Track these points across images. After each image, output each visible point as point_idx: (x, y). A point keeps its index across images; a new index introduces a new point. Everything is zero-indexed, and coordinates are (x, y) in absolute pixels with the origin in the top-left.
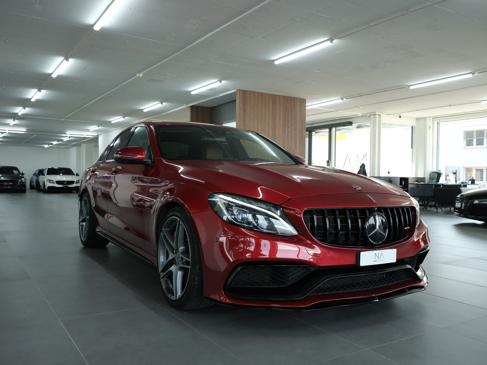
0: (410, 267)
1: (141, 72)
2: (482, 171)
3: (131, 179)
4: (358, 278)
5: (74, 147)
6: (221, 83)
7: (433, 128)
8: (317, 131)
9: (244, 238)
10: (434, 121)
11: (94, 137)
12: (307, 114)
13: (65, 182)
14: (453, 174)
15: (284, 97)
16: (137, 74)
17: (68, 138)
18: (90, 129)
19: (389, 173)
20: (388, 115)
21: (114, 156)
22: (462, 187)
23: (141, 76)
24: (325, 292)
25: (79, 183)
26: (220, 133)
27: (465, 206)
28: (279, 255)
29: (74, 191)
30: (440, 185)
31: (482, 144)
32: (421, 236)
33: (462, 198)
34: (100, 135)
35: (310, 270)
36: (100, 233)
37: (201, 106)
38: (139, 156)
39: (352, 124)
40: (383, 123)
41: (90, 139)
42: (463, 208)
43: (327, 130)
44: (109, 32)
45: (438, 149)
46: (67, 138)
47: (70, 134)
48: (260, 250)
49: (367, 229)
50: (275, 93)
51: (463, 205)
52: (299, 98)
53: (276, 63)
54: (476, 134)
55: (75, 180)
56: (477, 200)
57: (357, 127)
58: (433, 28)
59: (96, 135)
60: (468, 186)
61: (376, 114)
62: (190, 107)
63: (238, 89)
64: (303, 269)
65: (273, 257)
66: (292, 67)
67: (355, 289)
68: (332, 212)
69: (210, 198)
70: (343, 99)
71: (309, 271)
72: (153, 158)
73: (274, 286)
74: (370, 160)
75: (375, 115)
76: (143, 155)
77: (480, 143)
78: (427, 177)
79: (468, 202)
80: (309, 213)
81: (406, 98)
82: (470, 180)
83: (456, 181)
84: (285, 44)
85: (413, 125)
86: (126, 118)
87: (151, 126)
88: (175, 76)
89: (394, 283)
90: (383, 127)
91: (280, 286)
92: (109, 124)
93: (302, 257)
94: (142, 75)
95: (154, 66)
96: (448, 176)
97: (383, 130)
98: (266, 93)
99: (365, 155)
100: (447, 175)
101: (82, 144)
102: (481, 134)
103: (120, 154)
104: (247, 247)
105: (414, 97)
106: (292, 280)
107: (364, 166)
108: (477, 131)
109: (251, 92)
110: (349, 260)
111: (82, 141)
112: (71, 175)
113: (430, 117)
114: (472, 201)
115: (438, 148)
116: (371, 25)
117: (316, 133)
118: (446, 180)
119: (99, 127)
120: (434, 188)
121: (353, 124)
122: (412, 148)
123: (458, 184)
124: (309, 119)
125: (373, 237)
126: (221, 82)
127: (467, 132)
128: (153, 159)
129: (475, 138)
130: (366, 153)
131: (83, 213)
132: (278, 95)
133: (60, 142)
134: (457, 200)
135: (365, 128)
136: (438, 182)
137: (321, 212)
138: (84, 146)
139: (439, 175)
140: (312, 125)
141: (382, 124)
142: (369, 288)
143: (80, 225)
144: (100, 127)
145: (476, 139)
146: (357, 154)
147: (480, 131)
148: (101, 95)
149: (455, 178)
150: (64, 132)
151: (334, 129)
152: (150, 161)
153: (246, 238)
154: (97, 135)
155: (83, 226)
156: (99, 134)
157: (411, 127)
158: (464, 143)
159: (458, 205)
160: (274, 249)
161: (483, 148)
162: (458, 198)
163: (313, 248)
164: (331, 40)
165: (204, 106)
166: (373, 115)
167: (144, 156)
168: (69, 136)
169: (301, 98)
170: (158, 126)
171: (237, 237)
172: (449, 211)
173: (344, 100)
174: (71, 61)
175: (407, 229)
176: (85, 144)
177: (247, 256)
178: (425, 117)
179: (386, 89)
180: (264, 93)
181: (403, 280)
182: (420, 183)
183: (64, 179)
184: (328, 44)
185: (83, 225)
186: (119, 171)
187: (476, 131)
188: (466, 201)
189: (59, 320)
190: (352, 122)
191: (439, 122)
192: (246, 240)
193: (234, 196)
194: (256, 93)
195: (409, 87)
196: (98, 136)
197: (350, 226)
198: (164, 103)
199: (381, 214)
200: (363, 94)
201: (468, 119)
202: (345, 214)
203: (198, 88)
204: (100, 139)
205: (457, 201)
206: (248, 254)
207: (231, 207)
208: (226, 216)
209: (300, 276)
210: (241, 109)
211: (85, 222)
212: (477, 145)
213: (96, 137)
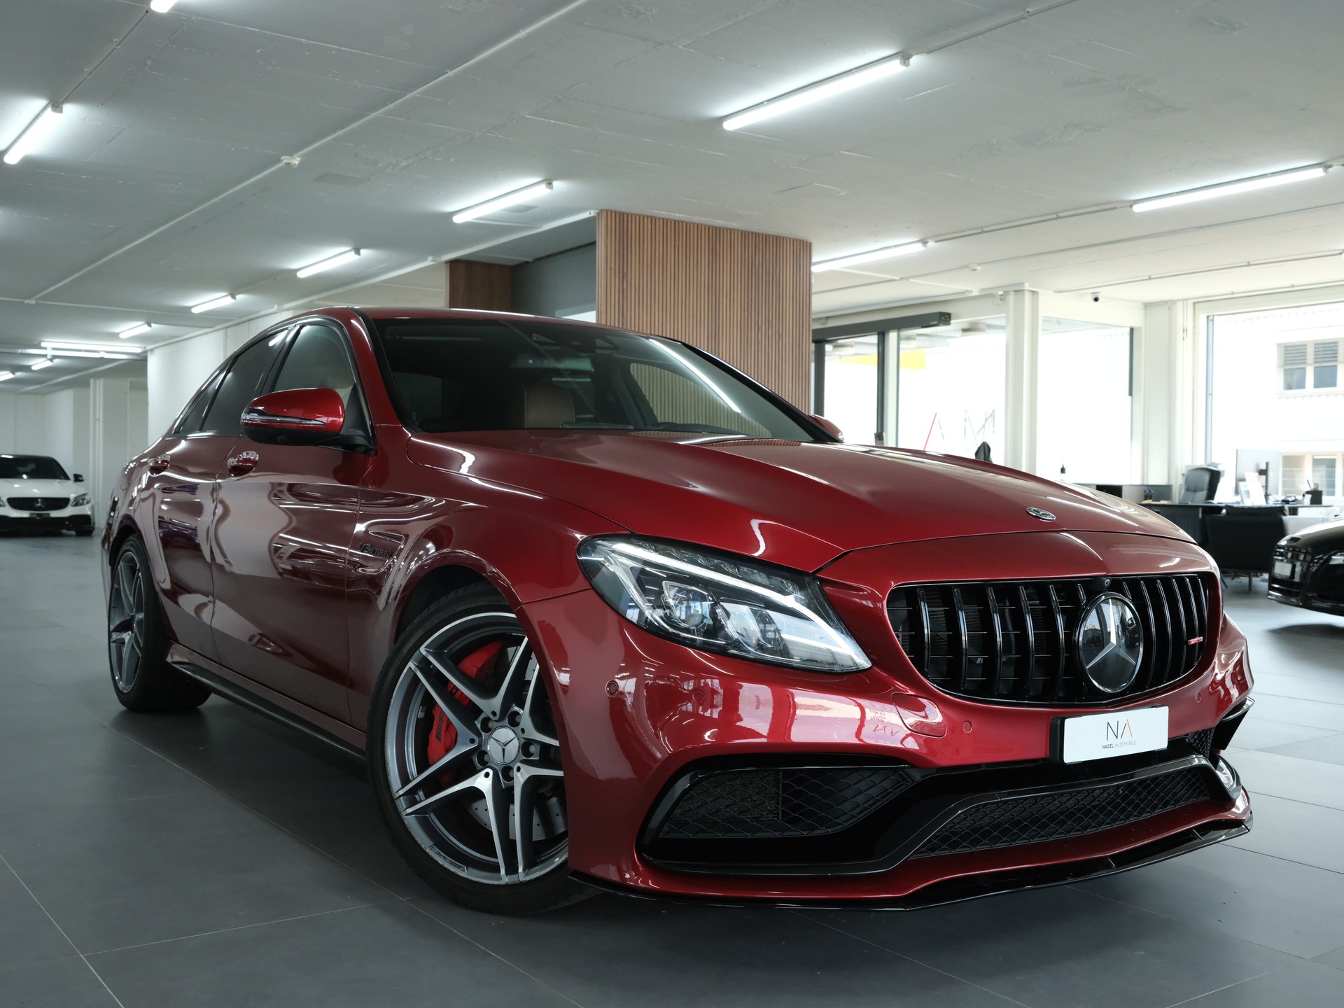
0: (1204, 762)
1: (296, 151)
2: (1331, 464)
3: (267, 492)
4: (1055, 799)
5: (68, 388)
6: (552, 188)
7: (1194, 334)
8: (840, 341)
9: (697, 679)
10: (1196, 311)
11: (132, 357)
12: (814, 290)
13: (38, 502)
14: (1257, 474)
15: (745, 234)
16: (283, 158)
17: (49, 362)
18: (119, 333)
19: (1063, 470)
20: (1059, 292)
21: (240, 418)
22: (1285, 515)
23: (297, 163)
24: (955, 849)
25: (82, 504)
26: (576, 343)
27: (1303, 575)
28: (800, 734)
29: (68, 529)
30: (1219, 509)
31: (1333, 384)
32: (1230, 668)
33: (1294, 550)
34: (152, 350)
35: (909, 780)
36: (183, 666)
37: (484, 260)
38: (324, 419)
39: (950, 320)
40: (1044, 317)
41: (116, 366)
42: (1297, 579)
43: (874, 339)
44: (199, 18)
45: (1210, 397)
46: (44, 359)
47: (54, 349)
48: (736, 718)
49: (1083, 644)
50: (718, 222)
51: (1298, 569)
52: (790, 239)
53: (729, 126)
54: (1315, 352)
55: (72, 496)
56: (1341, 555)
57: (965, 330)
58: (1216, 23)
59: (139, 351)
60: (1300, 511)
61: (1022, 291)
62: (447, 262)
63: (601, 207)
64: (889, 777)
65: (780, 740)
66: (775, 139)
67: (1026, 839)
68: (975, 594)
69: (585, 555)
70: (926, 243)
71: (907, 782)
72: (369, 423)
73: (796, 833)
74: (1006, 433)
75: (1019, 292)
76: (339, 416)
77: (1326, 379)
78: (1178, 483)
79: (1312, 561)
80: (908, 597)
81: (1118, 241)
82: (1308, 493)
83: (1267, 496)
84: (759, 66)
85: (1134, 325)
86: (240, 297)
87: (352, 321)
88: (405, 164)
89: (1158, 811)
90: (1044, 330)
91: (817, 832)
92: (183, 317)
93: (871, 737)
94: (299, 159)
95: (340, 133)
96: (1243, 480)
97: (1043, 338)
98: (687, 220)
99: (991, 415)
100: (1239, 476)
101: (92, 381)
102: (1327, 351)
103: (260, 413)
104: (705, 710)
105: (1144, 237)
106: (854, 813)
107: (987, 448)
108: (1316, 342)
109: (642, 217)
110: (1028, 746)
111: (92, 371)
112: (58, 481)
113: (1187, 300)
114: (1325, 557)
115: (1208, 394)
116: (1030, 10)
117: (835, 347)
118: (1237, 492)
119: (150, 325)
120: (1203, 517)
121: (952, 322)
122: (1131, 394)
123: (1274, 506)
124: (821, 302)
125: (1099, 671)
126: (550, 184)
127: (1286, 347)
128: (372, 427)
129: (1309, 365)
130: (994, 411)
131: (122, 600)
132: (727, 229)
133: (19, 374)
134: (1278, 553)
135: (988, 331)
136: (1213, 499)
137: (942, 596)
138: (98, 388)
139: (1215, 476)
140: (824, 324)
141: (1040, 319)
142: (1086, 830)
143: (113, 642)
144: (153, 325)
145: (1315, 368)
146: (965, 411)
147: (1325, 344)
148: (163, 224)
149: (1263, 487)
150: (36, 342)
151: (892, 336)
152: (361, 433)
153: (703, 681)
154: (142, 353)
155: (124, 643)
156: (149, 347)
157: (1129, 329)
158: (1277, 378)
159: (1282, 569)
160: (784, 713)
161: (1336, 395)
162: (1283, 547)
163: (921, 708)
164: (905, 57)
165: (493, 261)
166: (1016, 291)
167: (342, 420)
168: (50, 353)
169: (796, 237)
170: (380, 323)
171: (672, 678)
172: (1247, 588)
173: (931, 244)
174: (71, 110)
175: (1195, 645)
176: (102, 380)
177: (707, 738)
178: (1171, 300)
179: (1059, 212)
180: (683, 222)
181: (1182, 804)
182: (1159, 501)
183: (35, 490)
184: (894, 68)
185: (123, 639)
186: (252, 468)
187: (1315, 344)
188: (1309, 558)
189: (82, 956)
190: (949, 315)
191: (1213, 316)
192: (702, 685)
193: (661, 547)
194: (657, 220)
195: (1131, 206)
196: (144, 355)
197: (1031, 638)
198: (363, 252)
199: (1121, 596)
200: (989, 226)
201: (1298, 307)
202: (1016, 600)
203: (476, 205)
204: (154, 365)
205: (1278, 556)
206: (708, 733)
207: (657, 581)
208: (640, 608)
209: (879, 800)
210: (613, 272)
211: (130, 632)
212: (1316, 386)
213: (139, 358)
